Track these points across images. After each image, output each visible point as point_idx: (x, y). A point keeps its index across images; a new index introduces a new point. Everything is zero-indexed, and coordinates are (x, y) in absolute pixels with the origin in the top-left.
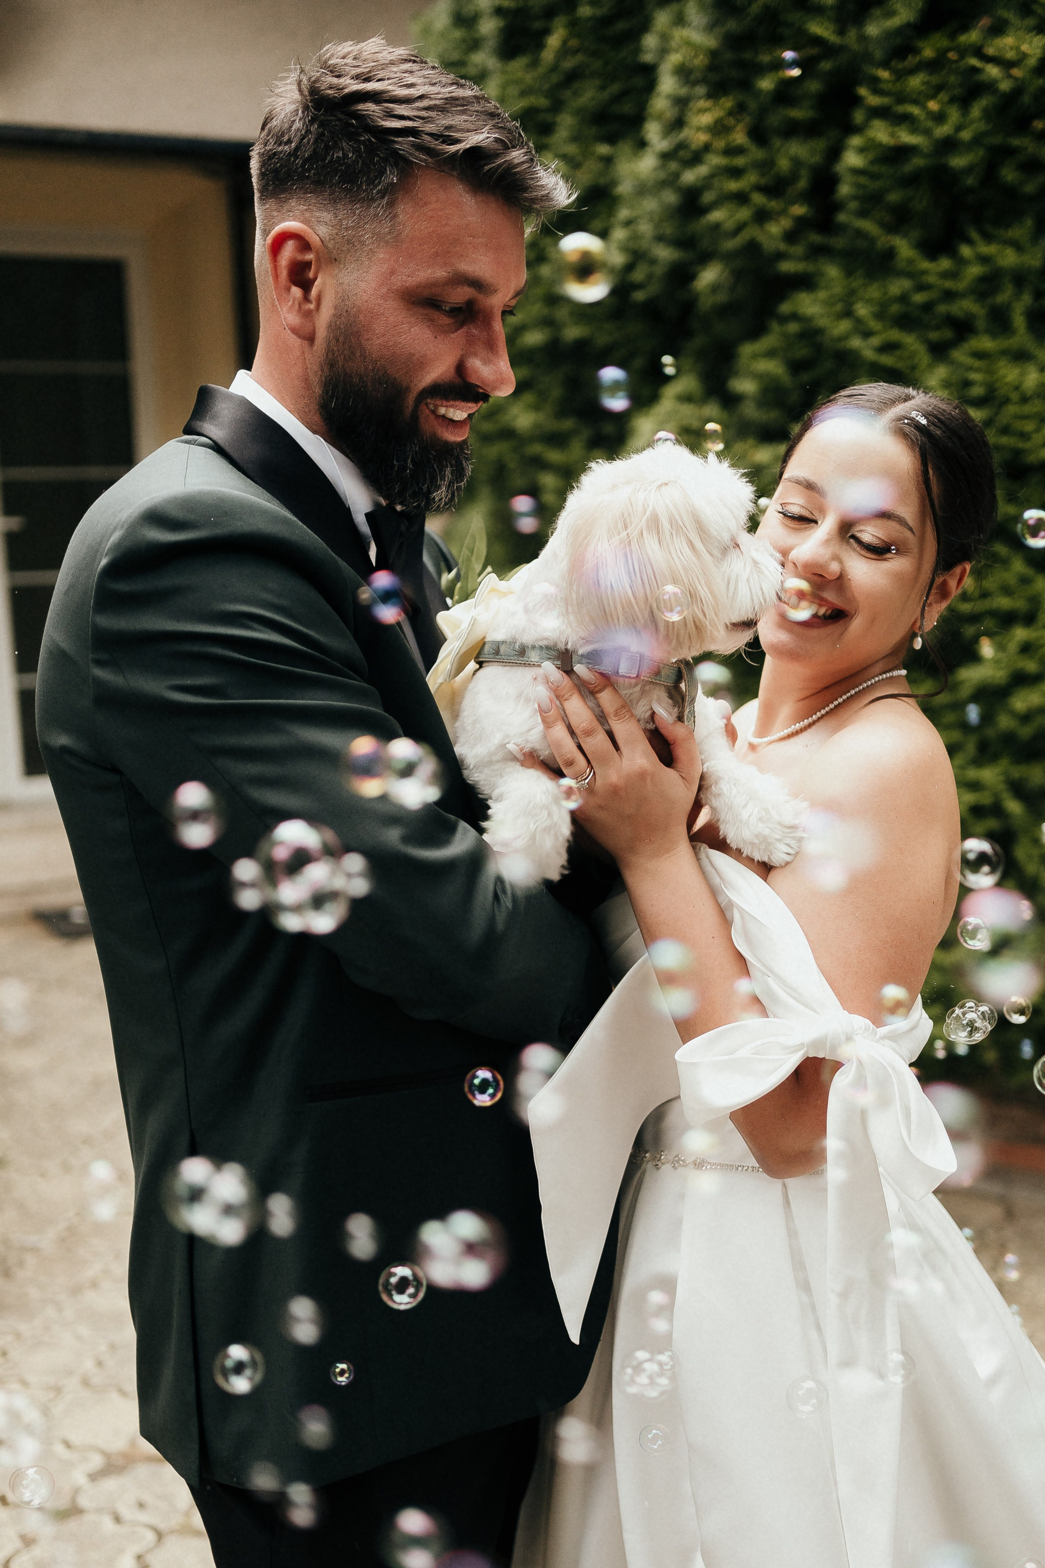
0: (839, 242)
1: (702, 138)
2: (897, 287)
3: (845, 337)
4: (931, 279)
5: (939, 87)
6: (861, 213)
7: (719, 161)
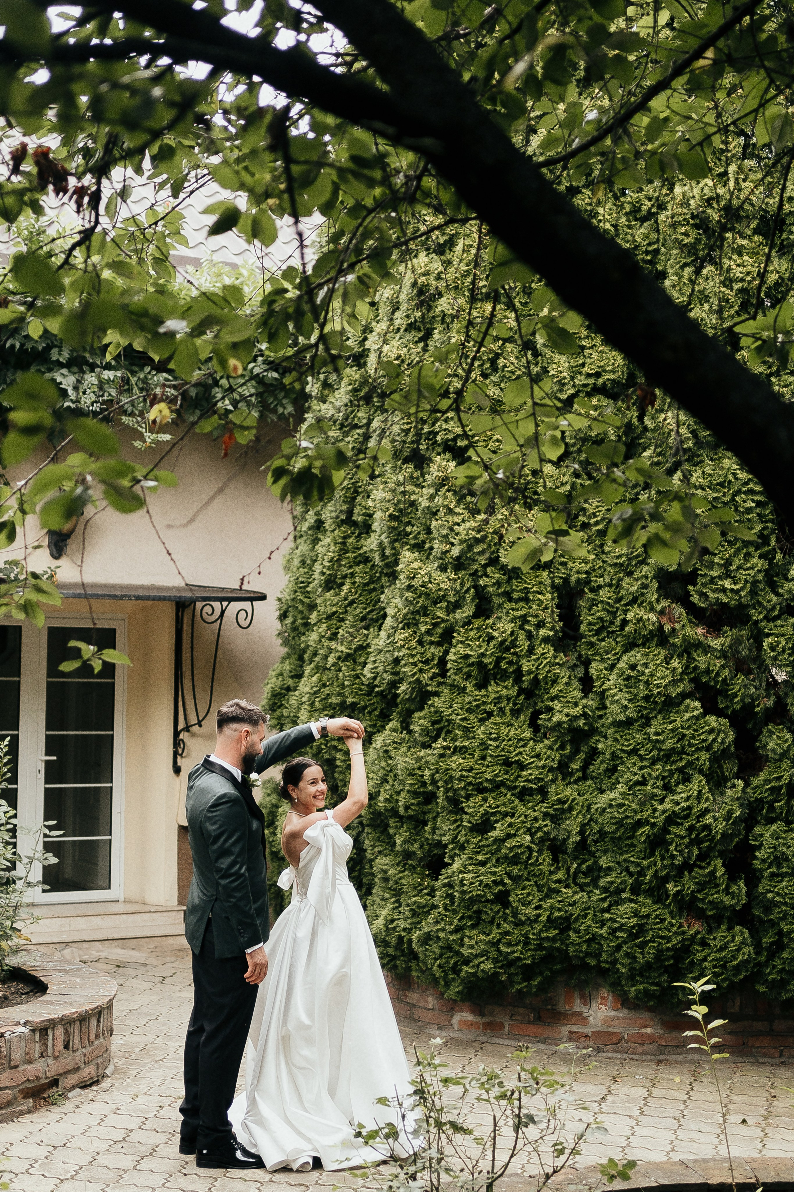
0: (448, 682)
2: (467, 699)
3: (450, 715)
4: (479, 697)
5: (480, 637)
6: (456, 674)
7: (408, 651)
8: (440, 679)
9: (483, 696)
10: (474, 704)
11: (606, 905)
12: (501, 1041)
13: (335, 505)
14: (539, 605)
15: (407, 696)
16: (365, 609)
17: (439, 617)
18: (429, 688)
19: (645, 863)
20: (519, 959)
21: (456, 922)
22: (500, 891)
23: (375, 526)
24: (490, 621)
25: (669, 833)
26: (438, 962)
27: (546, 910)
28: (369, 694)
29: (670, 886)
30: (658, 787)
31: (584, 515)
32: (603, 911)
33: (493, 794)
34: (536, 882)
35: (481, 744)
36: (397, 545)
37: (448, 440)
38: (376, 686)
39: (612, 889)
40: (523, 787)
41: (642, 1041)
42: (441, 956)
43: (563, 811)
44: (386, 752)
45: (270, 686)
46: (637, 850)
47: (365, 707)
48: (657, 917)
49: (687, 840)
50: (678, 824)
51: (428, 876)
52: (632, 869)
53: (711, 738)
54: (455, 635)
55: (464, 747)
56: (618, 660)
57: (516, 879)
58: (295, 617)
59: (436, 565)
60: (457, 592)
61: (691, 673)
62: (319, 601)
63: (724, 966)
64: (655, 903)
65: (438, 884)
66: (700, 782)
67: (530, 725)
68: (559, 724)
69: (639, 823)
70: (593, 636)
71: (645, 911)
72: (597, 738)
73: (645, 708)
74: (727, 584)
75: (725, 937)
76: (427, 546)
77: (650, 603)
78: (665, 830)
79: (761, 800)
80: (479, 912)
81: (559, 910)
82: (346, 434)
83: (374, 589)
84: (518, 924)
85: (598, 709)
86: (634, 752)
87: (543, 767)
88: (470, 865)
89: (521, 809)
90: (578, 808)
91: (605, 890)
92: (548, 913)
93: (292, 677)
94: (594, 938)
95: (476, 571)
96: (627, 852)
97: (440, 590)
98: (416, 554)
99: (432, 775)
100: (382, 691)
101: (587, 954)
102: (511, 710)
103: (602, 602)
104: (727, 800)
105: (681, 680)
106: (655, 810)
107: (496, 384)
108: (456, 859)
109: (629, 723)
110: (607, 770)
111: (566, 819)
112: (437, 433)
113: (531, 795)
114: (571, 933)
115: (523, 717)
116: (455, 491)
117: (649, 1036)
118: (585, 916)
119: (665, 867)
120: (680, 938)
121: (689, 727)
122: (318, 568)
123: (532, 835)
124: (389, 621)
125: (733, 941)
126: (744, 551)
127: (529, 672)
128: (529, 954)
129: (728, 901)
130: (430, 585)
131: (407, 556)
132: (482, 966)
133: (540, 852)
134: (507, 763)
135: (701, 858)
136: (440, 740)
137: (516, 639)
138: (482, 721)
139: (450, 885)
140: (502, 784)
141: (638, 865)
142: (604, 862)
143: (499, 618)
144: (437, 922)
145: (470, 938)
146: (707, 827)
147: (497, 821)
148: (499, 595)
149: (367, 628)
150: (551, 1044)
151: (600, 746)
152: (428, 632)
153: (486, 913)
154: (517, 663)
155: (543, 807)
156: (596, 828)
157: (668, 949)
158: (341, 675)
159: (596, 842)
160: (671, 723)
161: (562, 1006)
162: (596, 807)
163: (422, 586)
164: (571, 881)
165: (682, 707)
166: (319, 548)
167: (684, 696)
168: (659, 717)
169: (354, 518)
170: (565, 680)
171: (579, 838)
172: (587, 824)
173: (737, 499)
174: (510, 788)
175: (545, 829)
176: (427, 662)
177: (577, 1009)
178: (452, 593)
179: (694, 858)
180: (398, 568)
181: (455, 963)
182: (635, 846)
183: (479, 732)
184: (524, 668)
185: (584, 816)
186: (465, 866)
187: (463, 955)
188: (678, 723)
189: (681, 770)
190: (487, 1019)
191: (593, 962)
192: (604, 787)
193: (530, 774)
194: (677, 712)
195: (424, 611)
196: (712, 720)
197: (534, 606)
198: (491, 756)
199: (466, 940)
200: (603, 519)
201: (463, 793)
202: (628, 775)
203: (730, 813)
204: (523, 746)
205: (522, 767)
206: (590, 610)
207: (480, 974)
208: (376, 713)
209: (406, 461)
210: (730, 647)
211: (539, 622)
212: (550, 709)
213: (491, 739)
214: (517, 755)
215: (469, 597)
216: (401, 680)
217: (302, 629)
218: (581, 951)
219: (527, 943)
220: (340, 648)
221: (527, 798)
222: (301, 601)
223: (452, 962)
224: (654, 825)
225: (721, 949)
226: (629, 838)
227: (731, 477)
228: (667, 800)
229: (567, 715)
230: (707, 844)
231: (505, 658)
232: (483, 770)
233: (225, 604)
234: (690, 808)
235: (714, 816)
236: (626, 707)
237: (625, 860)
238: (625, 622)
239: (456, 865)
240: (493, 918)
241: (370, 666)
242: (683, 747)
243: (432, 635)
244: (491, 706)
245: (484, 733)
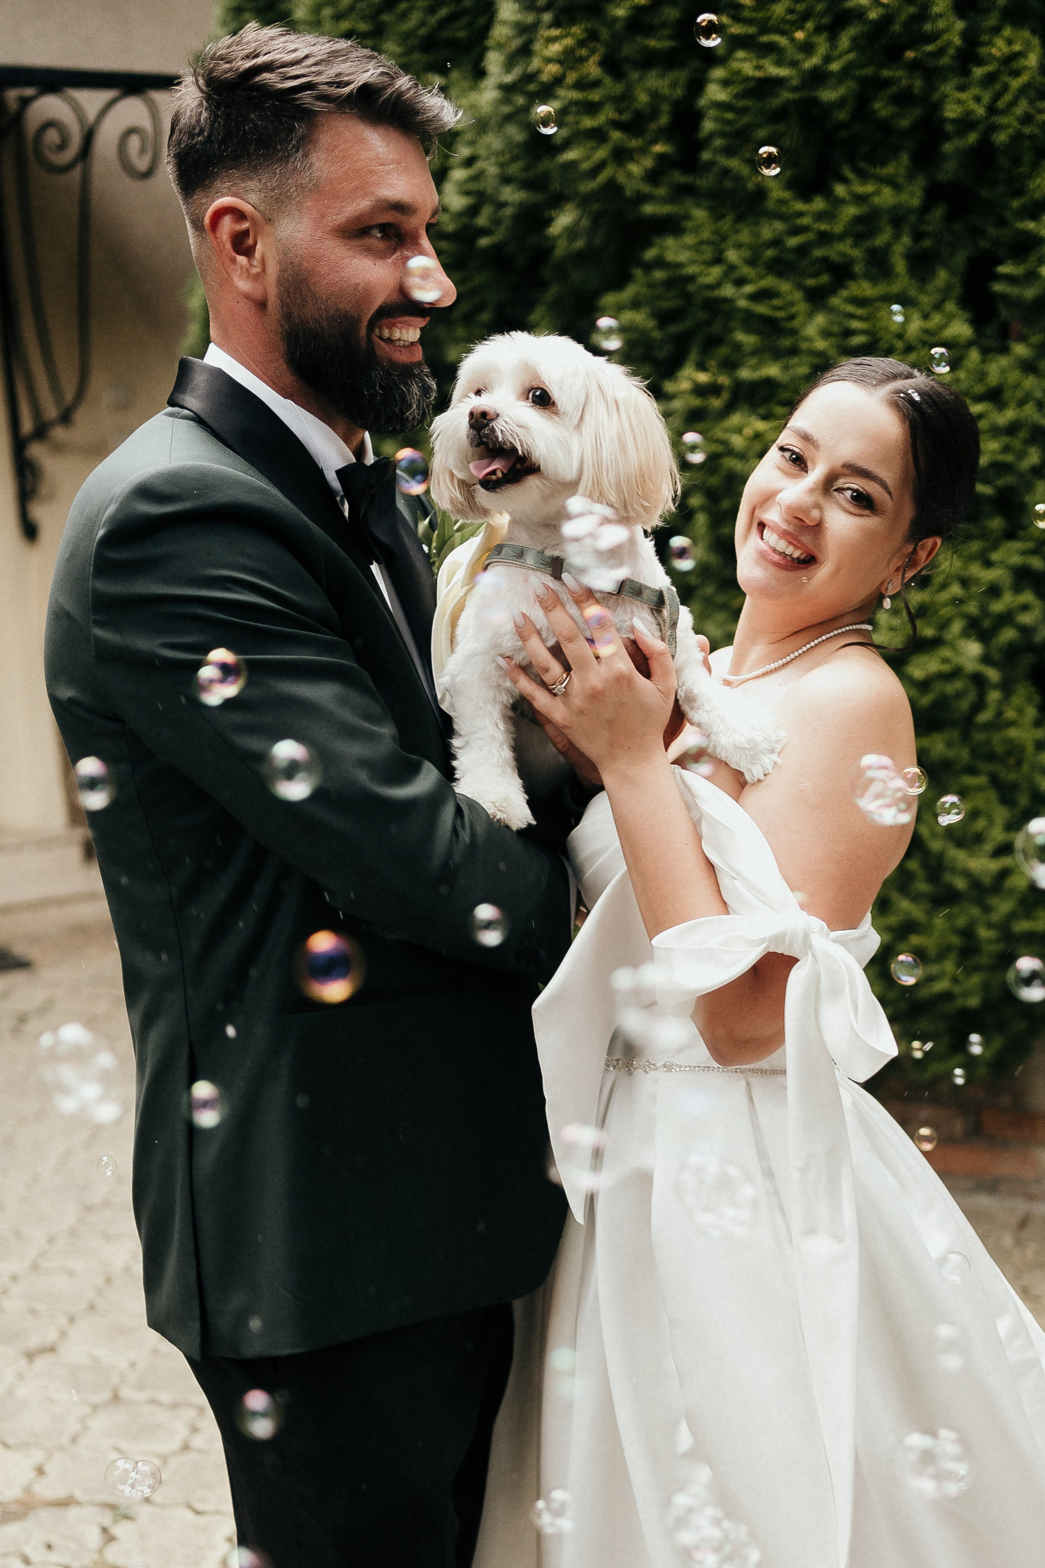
0: (705, 182)
1: (553, 69)
2: (769, 230)
3: (716, 285)
4: (805, 221)
6: (729, 152)
7: (574, 95)
8: (680, 178)
9: (820, 216)
10: (793, 242)
15: (580, 243)
18: (649, 209)
67: (964, 299)
102: (908, 256)
115: (942, 276)
123: (984, 638)
136: (689, 368)
138: (817, 297)
154: (925, 95)
155: (1011, 553)
175: (1021, 618)
176: (635, 124)
216: (555, 196)
231: (887, 83)
243: (650, 31)
244: (845, 247)
245: (826, 334)
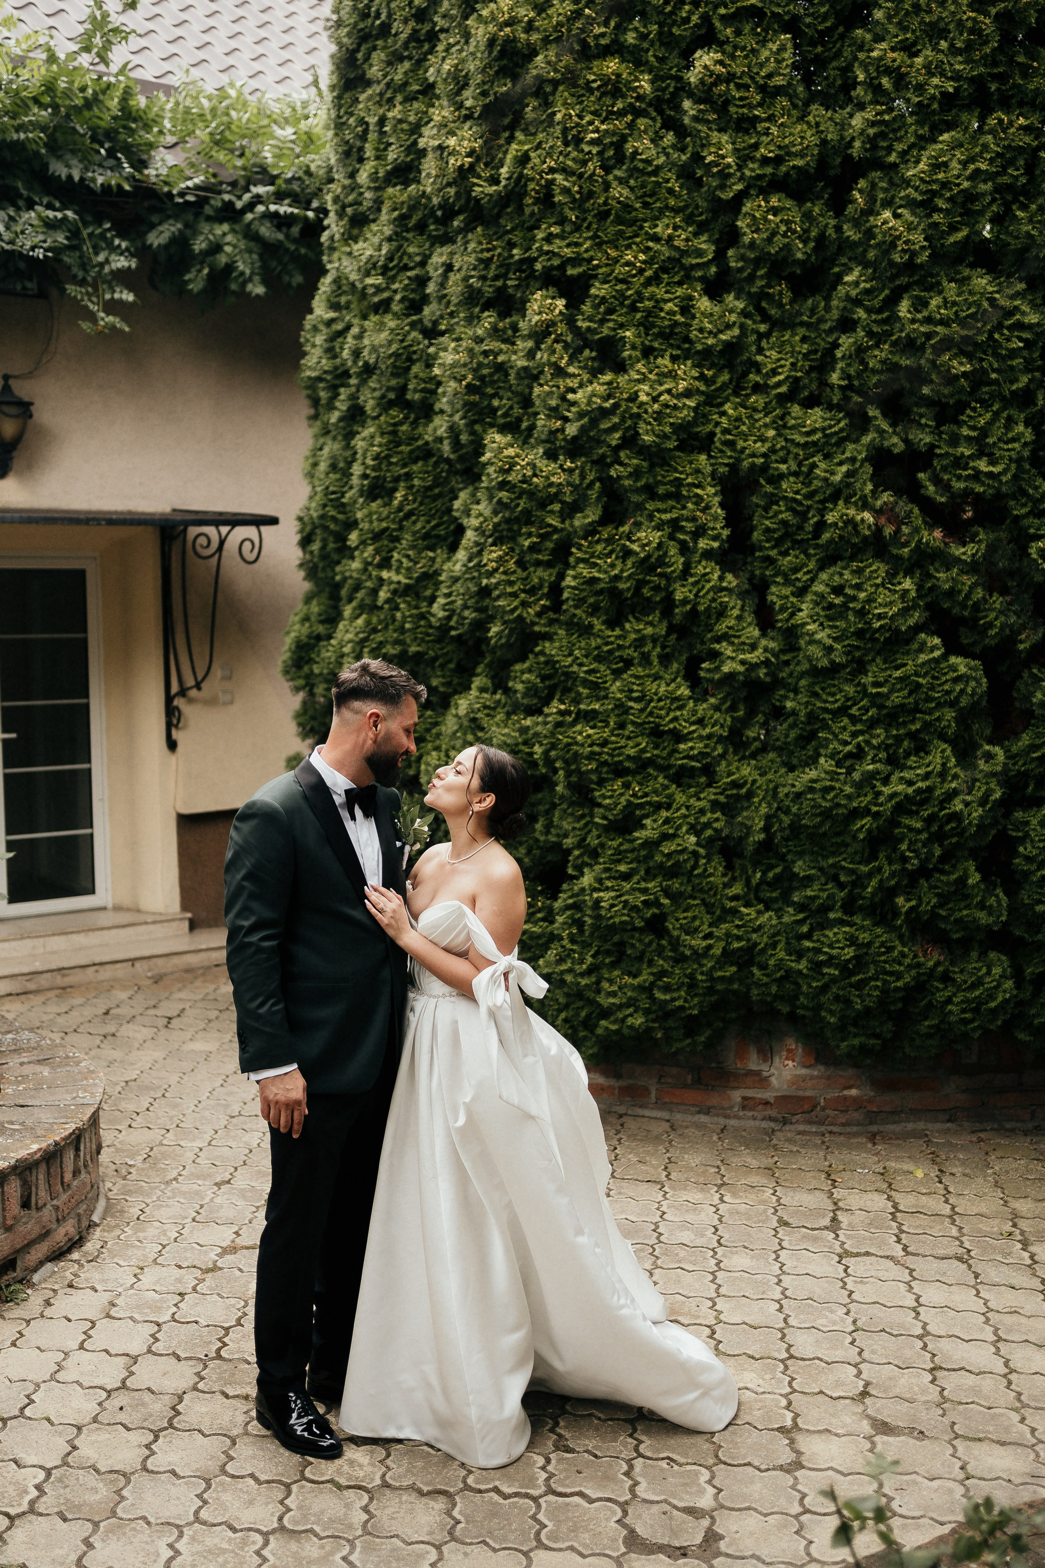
0: (564, 619)
1: (493, 564)
2: (594, 642)
4: (612, 639)
5: (612, 552)
6: (576, 607)
7: (503, 577)
8: (551, 615)
9: (618, 637)
10: (606, 648)
11: (805, 929)
12: (647, 1113)
13: (379, 381)
14: (696, 504)
15: (503, 641)
16: (428, 522)
17: (550, 525)
18: (536, 629)
19: (864, 869)
20: (682, 1008)
21: (589, 960)
22: (654, 915)
23: (443, 403)
24: (626, 528)
25: (899, 825)
26: (563, 1015)
27: (719, 939)
28: (439, 640)
29: (900, 900)
30: (880, 761)
31: (759, 371)
32: (801, 937)
33: (638, 778)
34: (703, 900)
35: (617, 707)
36: (478, 427)
37: (552, 268)
38: (453, 628)
39: (814, 907)
40: (682, 766)
41: (844, 1106)
42: (566, 1007)
43: (738, 797)
44: (474, 720)
45: (293, 635)
46: (850, 850)
47: (435, 659)
48: (883, 944)
49: (924, 836)
50: (911, 814)
51: (541, 893)
52: (843, 878)
53: (958, 688)
54: (574, 550)
55: (594, 711)
56: (812, 580)
57: (675, 897)
58: (325, 542)
59: (541, 451)
60: (576, 487)
61: (926, 595)
62: (359, 515)
63: (976, 1010)
64: (876, 924)
65: (558, 904)
66: (943, 751)
67: (686, 678)
68: (732, 675)
69: (856, 814)
70: (773, 548)
71: (864, 937)
72: (782, 692)
73: (858, 648)
74: (983, 465)
75: (980, 969)
76: (524, 425)
77: (864, 498)
78: (893, 823)
79: (1025, 775)
80: (621, 944)
81: (739, 938)
82: (393, 279)
83: (440, 495)
84: (680, 959)
85: (782, 651)
86: (843, 711)
87: (709, 737)
88: (608, 878)
89: (680, 798)
90: (761, 794)
91: (801, 907)
92: (722, 944)
93: (322, 622)
94: (789, 975)
95: (604, 456)
96: (834, 854)
97: (551, 485)
98: (509, 437)
99: (546, 753)
100: (460, 636)
101: (776, 997)
102: (659, 656)
103: (785, 498)
104: (979, 776)
105: (915, 607)
106: (878, 794)
107: (621, 181)
108: (586, 870)
109: (834, 669)
110: (800, 737)
111: (743, 809)
112: (535, 259)
113: (692, 777)
114: (755, 970)
115: (675, 666)
116: (565, 342)
117: (855, 1099)
118: (774, 946)
119: (893, 875)
120: (913, 973)
121: (926, 674)
122: (357, 469)
123: (698, 834)
124: (470, 534)
125: (989, 973)
126: (1005, 415)
127: (685, 602)
128: (696, 1000)
129: (983, 917)
130: (535, 480)
131: (495, 439)
132: (630, 1021)
133: (709, 857)
134: (656, 733)
135: (943, 859)
136: (555, 703)
137: (665, 554)
138: (617, 673)
139: (576, 907)
140: (651, 762)
141: (852, 872)
142: (800, 867)
143: (638, 525)
144: (561, 960)
145: (611, 981)
146: (956, 816)
147: (646, 816)
148: (637, 491)
149: (432, 548)
150: (718, 1115)
151: (789, 704)
152: (533, 548)
153: (633, 946)
154: (667, 588)
155: (710, 794)
156: (786, 820)
157: (897, 989)
158: (399, 615)
159: (787, 839)
160: (897, 668)
161: (732, 1062)
162: (786, 790)
163: (523, 482)
164: (752, 896)
165: (915, 646)
166: (359, 443)
167: (917, 629)
168: (878, 660)
169: (409, 397)
170: (736, 612)
171: (762, 836)
172: (775, 816)
173: (996, 336)
174: (662, 769)
175: (715, 825)
176: (532, 591)
177: (753, 1066)
178: (567, 490)
179: (934, 860)
180: (483, 459)
181: (588, 1016)
182: (847, 845)
183: (614, 688)
184: (678, 596)
185: (769, 805)
186: (600, 881)
187: (599, 1005)
188: (910, 668)
189: (912, 736)
190: (623, 1083)
191: (785, 1009)
192: (795, 761)
193: (692, 748)
194: (908, 653)
195: (527, 518)
196: (961, 664)
197: (690, 505)
198: (633, 723)
199: (605, 985)
200: (787, 378)
201: (594, 777)
202: (834, 745)
203: (988, 793)
204: (680, 708)
205: (678, 737)
206: (766, 509)
207: (625, 1031)
208: (452, 666)
209: (486, 307)
210: (984, 556)
211: (697, 528)
212: (715, 655)
213: (631, 699)
214: (671, 721)
215: (593, 494)
216: (491, 619)
217: (335, 557)
218: (769, 994)
219: (692, 985)
220: (395, 578)
221: (686, 780)
222: (333, 518)
223: (583, 1014)
224: (877, 815)
225: (974, 986)
226: (838, 834)
227: (986, 304)
228: (894, 778)
229: (743, 662)
230: (954, 840)
231: (649, 582)
232: (623, 742)
233: (224, 530)
234: (930, 789)
235: (964, 801)
236: (829, 649)
237: (833, 866)
238: (821, 526)
239: (587, 880)
240: (643, 953)
241: (441, 601)
242: (916, 703)
243: (539, 551)
244: (630, 651)
245: (621, 691)
